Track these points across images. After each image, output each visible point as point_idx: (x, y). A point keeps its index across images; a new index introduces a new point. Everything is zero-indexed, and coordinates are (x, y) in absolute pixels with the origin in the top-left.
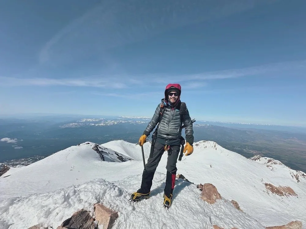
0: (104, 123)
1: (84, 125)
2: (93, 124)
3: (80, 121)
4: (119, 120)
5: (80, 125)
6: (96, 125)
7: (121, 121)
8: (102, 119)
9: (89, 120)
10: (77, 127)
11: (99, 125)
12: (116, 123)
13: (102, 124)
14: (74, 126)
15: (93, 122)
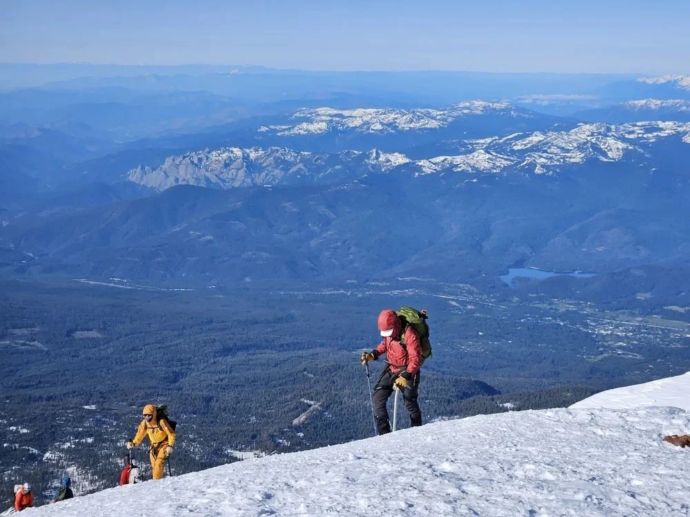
0: (499, 149)
1: (319, 169)
2: (398, 159)
3: (282, 130)
4: (646, 113)
5: (287, 165)
6: (427, 166)
7: (668, 127)
8: (479, 103)
9: (358, 117)
10: (260, 179)
11: (449, 170)
12: (614, 148)
13: (481, 159)
14: (239, 178)
15: (392, 139)
